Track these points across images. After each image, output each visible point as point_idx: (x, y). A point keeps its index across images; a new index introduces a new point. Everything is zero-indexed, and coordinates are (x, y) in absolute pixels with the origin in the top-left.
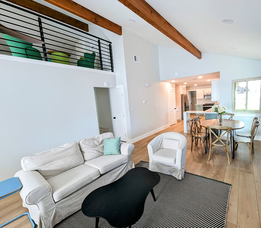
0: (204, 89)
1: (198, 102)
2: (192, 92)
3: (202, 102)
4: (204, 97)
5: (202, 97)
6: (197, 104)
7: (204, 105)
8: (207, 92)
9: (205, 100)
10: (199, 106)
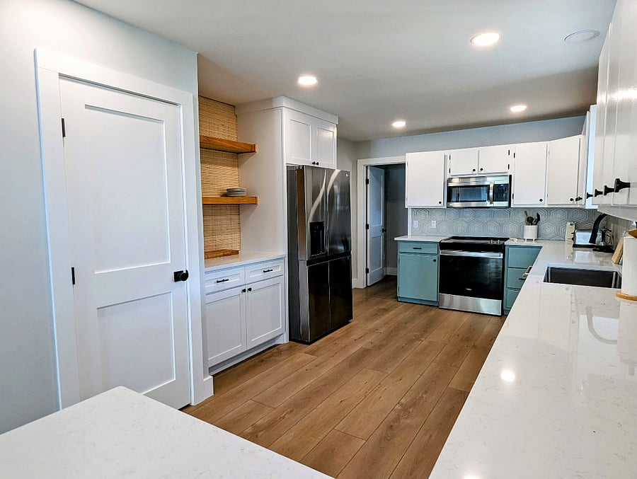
0: (447, 152)
1: (416, 222)
2: (387, 169)
3: (434, 224)
4: (449, 200)
5: (436, 197)
6: (409, 238)
7: (443, 246)
8: (468, 172)
9: (453, 214)
10: (418, 246)
